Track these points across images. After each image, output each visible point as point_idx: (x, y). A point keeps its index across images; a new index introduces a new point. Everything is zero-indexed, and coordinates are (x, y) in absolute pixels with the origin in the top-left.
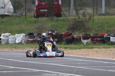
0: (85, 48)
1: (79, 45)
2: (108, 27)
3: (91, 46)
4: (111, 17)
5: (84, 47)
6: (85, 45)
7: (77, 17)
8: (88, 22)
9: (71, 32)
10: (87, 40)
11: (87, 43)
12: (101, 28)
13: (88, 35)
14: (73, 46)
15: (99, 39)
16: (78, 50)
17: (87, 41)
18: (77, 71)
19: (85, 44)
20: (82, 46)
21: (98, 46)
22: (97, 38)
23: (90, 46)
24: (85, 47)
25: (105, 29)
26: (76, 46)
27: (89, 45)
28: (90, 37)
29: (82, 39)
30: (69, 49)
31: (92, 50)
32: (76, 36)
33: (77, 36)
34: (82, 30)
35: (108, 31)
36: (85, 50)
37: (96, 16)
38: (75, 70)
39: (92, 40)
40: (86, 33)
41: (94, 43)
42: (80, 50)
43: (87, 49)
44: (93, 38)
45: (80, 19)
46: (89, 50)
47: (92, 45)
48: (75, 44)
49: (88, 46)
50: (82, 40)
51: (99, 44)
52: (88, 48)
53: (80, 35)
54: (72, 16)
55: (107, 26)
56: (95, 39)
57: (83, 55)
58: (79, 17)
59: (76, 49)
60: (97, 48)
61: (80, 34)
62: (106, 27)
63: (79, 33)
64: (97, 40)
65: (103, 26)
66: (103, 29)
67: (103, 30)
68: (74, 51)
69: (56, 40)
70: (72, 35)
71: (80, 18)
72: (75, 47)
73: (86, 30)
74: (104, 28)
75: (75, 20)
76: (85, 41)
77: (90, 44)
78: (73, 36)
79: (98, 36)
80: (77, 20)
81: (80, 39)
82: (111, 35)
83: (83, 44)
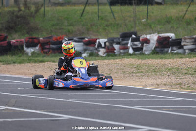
0: (30, 62)
1: (20, 57)
2: (68, 26)
3: (40, 59)
4: (73, 8)
5: (29, 60)
6: (30, 57)
7: (16, 9)
8: (34, 17)
9: (6, 35)
10: (34, 48)
11: (33, 53)
12: (58, 27)
13: (35, 40)
14: (9, 58)
15: (53, 46)
16: (17, 66)
17: (33, 50)
18: (16, 101)
19: (30, 55)
20: (25, 59)
21: (53, 59)
22: (50, 44)
23: (38, 59)
24: (31, 60)
25: (62, 29)
26: (14, 58)
27: (36, 57)
28: (39, 42)
29: (24, 46)
30: (4, 64)
31: (41, 64)
32: (14, 41)
33: (17, 41)
34: (25, 31)
35: (69, 32)
36: (30, 65)
37: (48, 7)
38: (13, 100)
39: (42, 48)
40: (31, 37)
41: (46, 53)
42: (22, 65)
43: (33, 64)
44: (43, 46)
45: (21, 12)
46: (37, 64)
47: (41, 56)
48: (13, 55)
49: (36, 59)
50: (25, 48)
51: (53, 55)
52: (35, 62)
53: (22, 40)
54: (7, 6)
55: (66, 24)
56: (47, 46)
57: (26, 74)
58: (19, 8)
59: (14, 63)
60: (50, 62)
61: (22, 37)
62: (66, 26)
63: (19, 36)
64: (50, 48)
65: (60, 24)
66: (60, 29)
67: (60, 31)
68: (11, 67)
70: (8, 40)
71: (20, 10)
72: (12, 61)
73: (31, 30)
74: (63, 27)
75: (13, 13)
76: (30, 50)
77: (38, 54)
78: (10, 42)
79: (51, 40)
80: (15, 13)
81: (22, 46)
82: (75, 39)
83: (27, 54)
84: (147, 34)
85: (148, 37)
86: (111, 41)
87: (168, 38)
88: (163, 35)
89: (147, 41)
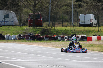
17: (47, 39)
28: (48, 37)
33: (42, 37)
39: (49, 39)
50: (45, 39)
51: (52, 40)
56: (51, 38)
61: (44, 35)
69: (32, 38)
84: (78, 35)
85: (79, 36)
86: (69, 37)
87: (84, 36)
88: (83, 35)
89: (78, 37)
